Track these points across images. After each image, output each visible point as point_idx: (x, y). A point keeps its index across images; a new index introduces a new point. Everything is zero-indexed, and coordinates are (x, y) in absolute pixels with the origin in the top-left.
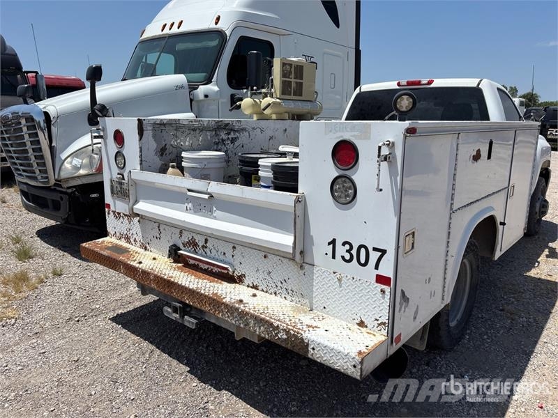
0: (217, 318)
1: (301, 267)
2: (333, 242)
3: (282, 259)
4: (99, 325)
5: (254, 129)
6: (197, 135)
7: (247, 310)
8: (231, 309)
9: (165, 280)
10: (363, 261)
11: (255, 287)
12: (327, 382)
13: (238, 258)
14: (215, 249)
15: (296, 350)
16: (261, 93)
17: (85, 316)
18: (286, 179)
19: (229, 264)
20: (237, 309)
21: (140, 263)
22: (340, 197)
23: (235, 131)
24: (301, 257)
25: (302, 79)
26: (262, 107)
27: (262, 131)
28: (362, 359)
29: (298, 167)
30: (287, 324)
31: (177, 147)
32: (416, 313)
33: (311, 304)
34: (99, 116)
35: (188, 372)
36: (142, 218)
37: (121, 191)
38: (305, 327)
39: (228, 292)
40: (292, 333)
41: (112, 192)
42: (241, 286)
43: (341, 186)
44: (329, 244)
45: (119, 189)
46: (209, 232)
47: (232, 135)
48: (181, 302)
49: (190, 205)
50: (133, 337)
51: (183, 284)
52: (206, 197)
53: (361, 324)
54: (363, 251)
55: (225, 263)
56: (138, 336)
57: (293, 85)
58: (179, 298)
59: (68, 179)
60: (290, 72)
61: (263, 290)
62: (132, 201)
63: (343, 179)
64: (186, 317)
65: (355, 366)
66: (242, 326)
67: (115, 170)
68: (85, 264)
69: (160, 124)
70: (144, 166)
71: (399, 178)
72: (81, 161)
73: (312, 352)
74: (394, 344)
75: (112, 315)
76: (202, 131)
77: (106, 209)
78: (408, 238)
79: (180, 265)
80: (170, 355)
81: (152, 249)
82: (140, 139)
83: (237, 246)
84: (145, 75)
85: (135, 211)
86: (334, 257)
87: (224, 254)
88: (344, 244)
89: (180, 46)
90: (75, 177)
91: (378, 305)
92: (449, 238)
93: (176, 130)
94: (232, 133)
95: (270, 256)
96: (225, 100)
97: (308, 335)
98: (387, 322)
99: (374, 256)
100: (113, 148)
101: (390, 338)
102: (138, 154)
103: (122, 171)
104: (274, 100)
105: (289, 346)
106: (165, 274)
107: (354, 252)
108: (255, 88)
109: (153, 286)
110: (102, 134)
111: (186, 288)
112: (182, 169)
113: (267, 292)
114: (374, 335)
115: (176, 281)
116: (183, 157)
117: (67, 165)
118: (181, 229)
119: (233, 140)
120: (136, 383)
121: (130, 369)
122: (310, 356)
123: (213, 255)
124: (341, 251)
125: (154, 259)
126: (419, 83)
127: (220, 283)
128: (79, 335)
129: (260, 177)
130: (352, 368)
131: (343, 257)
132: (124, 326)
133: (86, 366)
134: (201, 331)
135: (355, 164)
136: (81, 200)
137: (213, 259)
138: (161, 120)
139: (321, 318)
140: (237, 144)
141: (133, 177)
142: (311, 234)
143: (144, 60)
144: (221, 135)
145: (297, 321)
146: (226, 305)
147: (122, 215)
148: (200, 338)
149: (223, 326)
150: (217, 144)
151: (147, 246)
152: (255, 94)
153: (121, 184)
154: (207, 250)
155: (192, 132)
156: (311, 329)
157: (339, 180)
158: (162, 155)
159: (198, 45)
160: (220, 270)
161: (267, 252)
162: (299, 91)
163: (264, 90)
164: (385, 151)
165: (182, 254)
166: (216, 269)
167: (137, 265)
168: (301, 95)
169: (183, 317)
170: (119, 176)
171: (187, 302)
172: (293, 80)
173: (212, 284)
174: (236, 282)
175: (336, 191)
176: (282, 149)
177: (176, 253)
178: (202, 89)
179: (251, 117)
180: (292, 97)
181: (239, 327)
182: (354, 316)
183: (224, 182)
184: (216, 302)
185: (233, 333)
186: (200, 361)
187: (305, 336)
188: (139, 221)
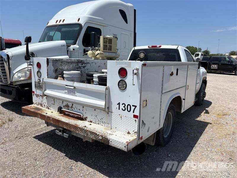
0: (77, 133)
1: (108, 113)
2: (119, 104)
3: (101, 111)
4: (28, 140)
5: (92, 63)
6: (70, 65)
7: (87, 129)
8: (82, 129)
9: (56, 119)
10: (129, 110)
11: (91, 122)
12: (118, 158)
13: (85, 111)
14: (76, 108)
15: (105, 143)
16: (95, 49)
17: (23, 136)
18: (103, 81)
19: (81, 113)
20: (84, 129)
21: (47, 114)
22: (121, 87)
23: (85, 63)
24: (108, 110)
25: (111, 44)
26: (96, 54)
27: (95, 64)
28: (128, 144)
29: (107, 77)
30: (102, 134)
31: (62, 69)
32: (149, 129)
33: (111, 126)
34: (31, 57)
35: (65, 156)
36: (47, 97)
37: (39, 86)
38: (108, 135)
39: (80, 124)
40: (104, 136)
41: (35, 87)
42: (86, 121)
43: (121, 84)
44: (118, 104)
45: (38, 85)
46: (74, 101)
47: (84, 65)
48: (62, 128)
49: (66, 91)
50: (43, 144)
51: (63, 121)
52: (73, 88)
53: (129, 133)
54: (129, 106)
55: (80, 113)
56: (45, 143)
57: (108, 46)
58: (62, 126)
59: (16, 82)
60: (107, 41)
61: (94, 123)
62: (43, 90)
63: (122, 81)
64: (64, 134)
65: (125, 147)
66: (86, 135)
67: (37, 78)
68: (22, 117)
69: (56, 60)
70: (49, 76)
71: (140, 81)
72: (21, 74)
73: (111, 143)
74: (140, 140)
75: (34, 136)
76: (71, 63)
77: (33, 93)
78: (144, 102)
79: (62, 114)
80: (58, 150)
81: (51, 109)
82: (48, 66)
83: (84, 106)
84: (48, 40)
85: (45, 94)
86: (119, 109)
87: (80, 109)
88: (123, 104)
89: (64, 29)
90: (19, 81)
91: (134, 126)
92: (161, 103)
93: (61, 63)
94: (84, 64)
95: (97, 110)
96: (81, 51)
97: (109, 137)
98: (137, 131)
99: (133, 108)
100: (36, 69)
101: (138, 137)
102: (46, 72)
103: (39, 78)
104: (100, 52)
105: (103, 142)
106: (56, 118)
107: (126, 107)
108: (93, 47)
109: (52, 122)
110: (32, 64)
111: (64, 122)
112: (63, 78)
113: (95, 123)
114: (133, 137)
115: (61, 120)
116: (64, 73)
117: (16, 76)
118: (63, 100)
119: (84, 67)
120: (44, 160)
121: (42, 155)
122: (110, 145)
123: (75, 110)
124: (122, 107)
125: (52, 112)
126: (156, 47)
127: (78, 121)
128: (20, 144)
129: (94, 81)
130: (124, 147)
131: (122, 109)
132: (39, 140)
133: (24, 155)
134: (70, 141)
135: (126, 76)
136: (21, 90)
137: (75, 112)
138: (56, 59)
139: (114, 131)
140: (85, 68)
141: (44, 81)
142: (111, 100)
143: (48, 34)
144: (79, 65)
145: (106, 133)
146: (80, 128)
147: (39, 95)
148: (70, 144)
149: (79, 136)
150: (78, 68)
151: (49, 107)
152: (93, 49)
153: (39, 83)
154: (73, 108)
155: (68, 64)
156: (110, 135)
157: (121, 82)
158: (56, 72)
159: (71, 29)
160: (77, 116)
161: (95, 108)
162: (110, 49)
163: (96, 48)
164: (135, 71)
165: (63, 110)
166: (76, 115)
167: (45, 115)
168: (111, 50)
169: (63, 134)
170: (38, 80)
171: (65, 128)
172: (108, 45)
173: (74, 121)
174: (84, 120)
175: (120, 85)
176: (103, 70)
177: (61, 110)
178: (72, 47)
179: (91, 58)
180: (108, 51)
181: (84, 136)
182: (126, 130)
183: (80, 82)
184: (76, 127)
185: (82, 139)
186: (69, 152)
187: (108, 137)
188: (46, 98)
